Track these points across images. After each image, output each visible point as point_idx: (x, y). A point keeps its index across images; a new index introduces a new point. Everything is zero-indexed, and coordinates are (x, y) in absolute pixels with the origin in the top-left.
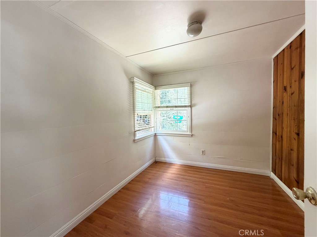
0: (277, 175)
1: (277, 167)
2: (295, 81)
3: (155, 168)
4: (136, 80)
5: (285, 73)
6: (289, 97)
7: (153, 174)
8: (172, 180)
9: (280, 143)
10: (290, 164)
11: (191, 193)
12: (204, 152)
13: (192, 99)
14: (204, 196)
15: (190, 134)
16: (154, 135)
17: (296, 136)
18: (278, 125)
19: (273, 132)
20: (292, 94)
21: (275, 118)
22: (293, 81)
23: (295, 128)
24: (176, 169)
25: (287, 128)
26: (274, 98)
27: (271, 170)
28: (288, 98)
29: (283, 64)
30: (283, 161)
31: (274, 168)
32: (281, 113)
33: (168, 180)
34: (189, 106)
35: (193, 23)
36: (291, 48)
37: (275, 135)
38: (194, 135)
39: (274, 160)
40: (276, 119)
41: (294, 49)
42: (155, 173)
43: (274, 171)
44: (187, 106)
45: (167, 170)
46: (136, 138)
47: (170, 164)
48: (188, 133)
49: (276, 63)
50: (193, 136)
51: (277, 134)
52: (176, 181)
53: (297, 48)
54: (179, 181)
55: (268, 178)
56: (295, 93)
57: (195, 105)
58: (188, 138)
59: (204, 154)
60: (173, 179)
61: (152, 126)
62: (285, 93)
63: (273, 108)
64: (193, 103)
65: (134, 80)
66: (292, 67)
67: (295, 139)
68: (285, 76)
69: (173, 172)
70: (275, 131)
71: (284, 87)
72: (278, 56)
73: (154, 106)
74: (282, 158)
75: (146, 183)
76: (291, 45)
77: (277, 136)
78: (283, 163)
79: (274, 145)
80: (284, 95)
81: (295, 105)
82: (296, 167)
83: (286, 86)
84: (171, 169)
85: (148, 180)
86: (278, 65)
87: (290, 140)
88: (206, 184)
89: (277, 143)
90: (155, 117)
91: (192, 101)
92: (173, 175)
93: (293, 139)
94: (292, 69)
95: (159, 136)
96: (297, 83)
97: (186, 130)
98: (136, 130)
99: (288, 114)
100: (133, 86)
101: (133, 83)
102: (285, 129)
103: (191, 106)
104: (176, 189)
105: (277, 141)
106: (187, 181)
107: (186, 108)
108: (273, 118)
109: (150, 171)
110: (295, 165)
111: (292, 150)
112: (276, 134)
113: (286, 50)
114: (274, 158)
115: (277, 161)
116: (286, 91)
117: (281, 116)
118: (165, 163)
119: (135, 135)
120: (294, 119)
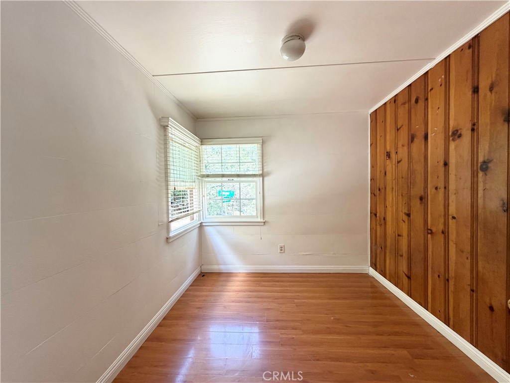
0: (378, 271)
1: (378, 260)
2: (403, 146)
3: (204, 286)
4: (172, 122)
5: (388, 135)
6: (394, 166)
7: (204, 298)
8: (240, 304)
9: (383, 226)
10: (397, 254)
11: (277, 320)
12: (283, 249)
13: (265, 164)
14: (299, 321)
15: (262, 220)
16: (199, 225)
17: (405, 218)
18: (378, 202)
19: (371, 213)
20: (398, 162)
21: (373, 194)
22: (400, 145)
23: (403, 207)
24: (242, 283)
25: (392, 207)
26: (372, 167)
27: (369, 265)
28: (392, 168)
29: (385, 121)
30: (387, 251)
31: (374, 262)
32: (383, 187)
33: (232, 304)
34: (260, 175)
35: (293, 38)
36: (396, 102)
37: (374, 216)
38: (268, 222)
39: (374, 251)
40: (375, 195)
41: (400, 104)
42: (207, 296)
43: (374, 265)
44: (257, 175)
45: (225, 286)
46: (171, 235)
47: (228, 274)
48: (259, 220)
49: (374, 121)
50: (266, 224)
51: (378, 215)
52: (248, 304)
53: (404, 104)
54: (253, 302)
55: (367, 276)
56: (403, 161)
57: (268, 174)
58: (259, 227)
59: (283, 251)
60: (242, 302)
61: (195, 210)
62: (387, 161)
63: (371, 180)
64: (265, 170)
65: (169, 122)
66: (399, 127)
67: (404, 222)
68: (388, 137)
69: (237, 288)
70: (374, 212)
71: (387, 152)
72: (378, 112)
73: (199, 174)
74: (386, 246)
75: (195, 318)
76: (395, 99)
77: (378, 218)
78: (388, 254)
79: (373, 231)
80: (387, 163)
81: (404, 176)
82: (406, 258)
83: (390, 152)
84: (232, 284)
85: (196, 311)
86: (378, 124)
87: (397, 223)
88: (296, 301)
89: (378, 227)
90: (201, 193)
91: (265, 167)
92: (239, 293)
93: (401, 221)
94: (398, 130)
95: (207, 227)
96: (406, 148)
97: (255, 214)
98: (170, 220)
99: (393, 188)
100: (166, 135)
101: (165, 128)
102: (389, 209)
103: (263, 176)
104: (251, 318)
105: (378, 224)
106: (265, 300)
107: (255, 179)
108: (371, 193)
109: (196, 293)
110: (405, 255)
111: (399, 235)
112: (376, 215)
113: (388, 106)
114: (374, 247)
115: (378, 251)
116: (389, 157)
117: (383, 191)
118: (219, 274)
119: (168, 229)
120: (402, 195)
